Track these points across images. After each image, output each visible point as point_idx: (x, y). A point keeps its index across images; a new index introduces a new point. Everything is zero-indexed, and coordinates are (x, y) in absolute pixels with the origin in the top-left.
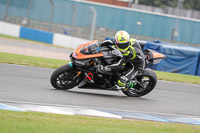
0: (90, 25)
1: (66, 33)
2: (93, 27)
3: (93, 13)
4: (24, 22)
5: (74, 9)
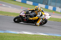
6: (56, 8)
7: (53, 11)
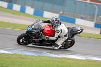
0: (94, 14)
1: (82, 18)
2: (96, 16)
3: (96, 8)
4: (61, 13)
5: (86, 6)
6: (25, 8)
7: (21, 13)
